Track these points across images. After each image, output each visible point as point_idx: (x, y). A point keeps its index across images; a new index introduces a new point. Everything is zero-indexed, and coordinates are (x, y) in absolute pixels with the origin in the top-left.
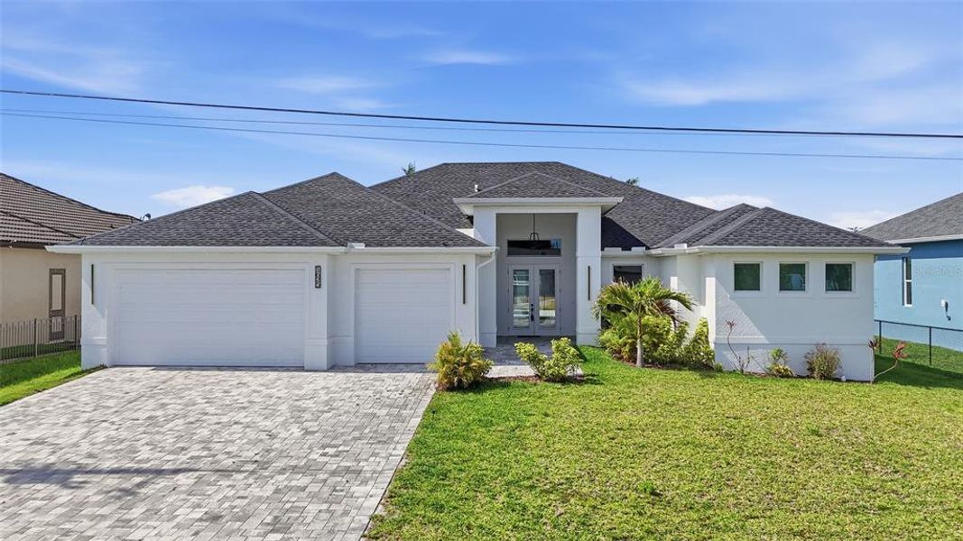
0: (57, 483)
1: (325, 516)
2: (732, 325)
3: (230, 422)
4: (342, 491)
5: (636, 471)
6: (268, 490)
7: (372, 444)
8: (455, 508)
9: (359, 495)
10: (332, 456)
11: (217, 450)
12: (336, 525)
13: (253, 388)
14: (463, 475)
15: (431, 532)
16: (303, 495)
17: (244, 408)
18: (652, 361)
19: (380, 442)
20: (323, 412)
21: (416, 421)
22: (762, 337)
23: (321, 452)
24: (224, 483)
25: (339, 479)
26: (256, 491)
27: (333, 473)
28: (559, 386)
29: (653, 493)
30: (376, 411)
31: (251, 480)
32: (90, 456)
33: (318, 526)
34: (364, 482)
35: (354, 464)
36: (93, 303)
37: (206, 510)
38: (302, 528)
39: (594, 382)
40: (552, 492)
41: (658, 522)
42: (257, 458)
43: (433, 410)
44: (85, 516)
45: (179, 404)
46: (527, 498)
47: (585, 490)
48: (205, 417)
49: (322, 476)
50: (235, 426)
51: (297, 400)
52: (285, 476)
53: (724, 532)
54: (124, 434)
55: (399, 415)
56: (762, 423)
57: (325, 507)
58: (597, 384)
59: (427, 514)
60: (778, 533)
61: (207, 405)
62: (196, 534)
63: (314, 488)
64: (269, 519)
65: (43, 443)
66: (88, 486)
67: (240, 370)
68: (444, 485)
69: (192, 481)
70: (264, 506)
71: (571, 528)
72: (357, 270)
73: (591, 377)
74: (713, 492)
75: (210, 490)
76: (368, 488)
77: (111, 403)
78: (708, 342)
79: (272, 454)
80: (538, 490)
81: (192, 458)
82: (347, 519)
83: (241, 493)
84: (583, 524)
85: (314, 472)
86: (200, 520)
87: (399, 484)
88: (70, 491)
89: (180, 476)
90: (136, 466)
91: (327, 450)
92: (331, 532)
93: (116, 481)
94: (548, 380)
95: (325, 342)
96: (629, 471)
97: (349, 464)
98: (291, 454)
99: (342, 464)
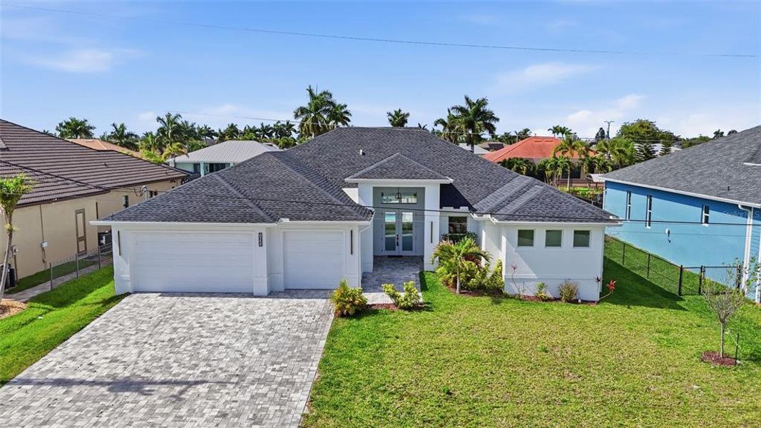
0: (136, 391)
1: (279, 414)
2: (515, 268)
3: (217, 343)
4: (286, 396)
5: (441, 378)
6: (247, 397)
7: (299, 361)
8: (344, 406)
9: (295, 399)
10: (278, 371)
11: (215, 366)
12: (285, 419)
13: (225, 313)
14: (349, 384)
15: (331, 422)
16: (266, 399)
17: (223, 331)
18: (467, 289)
19: (303, 360)
20: (269, 335)
21: (323, 343)
22: (534, 275)
23: (272, 367)
24: (224, 391)
25: (283, 388)
26: (240, 397)
27: (280, 384)
28: (407, 312)
29: (449, 393)
30: (300, 334)
31: (237, 390)
32: (147, 371)
33: (276, 420)
34: (297, 391)
35: (291, 377)
36: (120, 254)
37: (218, 410)
38: (268, 421)
39: (428, 309)
40: (394, 394)
41: (447, 411)
42: (238, 372)
43: (333, 333)
44: (159, 414)
45: (184, 328)
46: (382, 398)
47: (412, 392)
48: (202, 339)
49: (274, 386)
50: (221, 347)
51: (253, 325)
52: (255, 386)
53: (480, 416)
54: (160, 354)
55: (313, 338)
56: (518, 342)
57: (278, 408)
58: (429, 311)
59: (331, 412)
60: (507, 417)
61: (201, 329)
62: (217, 425)
63: (271, 395)
64: (251, 416)
65: (117, 361)
66: (153, 393)
67: (215, 296)
68: (338, 392)
69: (206, 390)
70: (247, 408)
71: (402, 416)
72: (284, 233)
73: (427, 305)
74: (479, 392)
75: (217, 396)
76: (299, 394)
77: (144, 327)
78: (501, 276)
79: (245, 370)
80: (387, 392)
81: (202, 372)
82: (290, 416)
83: (234, 398)
84: (409, 413)
85: (270, 383)
86: (217, 416)
87: (315, 392)
88: (144, 397)
89: (199, 386)
90: (174, 379)
91: (275, 366)
92: (283, 424)
93: (166, 390)
94: (401, 308)
95: (266, 279)
96: (437, 378)
97: (287, 377)
98: (256, 369)
99: (285, 377)
